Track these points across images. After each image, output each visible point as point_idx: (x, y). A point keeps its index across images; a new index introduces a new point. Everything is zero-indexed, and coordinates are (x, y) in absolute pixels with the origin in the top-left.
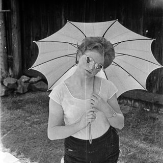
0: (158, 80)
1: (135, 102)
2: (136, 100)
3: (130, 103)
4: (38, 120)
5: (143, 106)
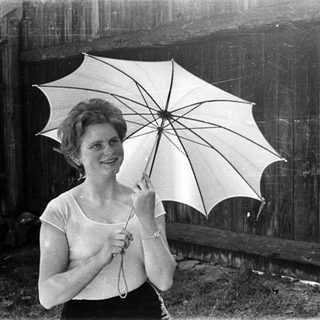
0: (276, 208)
1: (234, 257)
2: (236, 254)
3: (225, 260)
4: (29, 297)
5: (251, 264)
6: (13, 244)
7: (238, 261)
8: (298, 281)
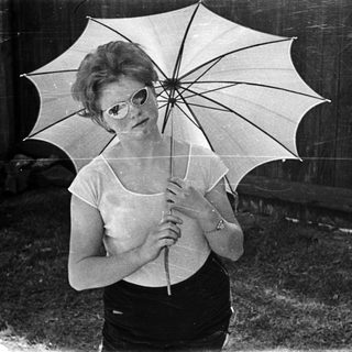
1: (265, 204)
2: (267, 201)
3: (256, 207)
4: (49, 249)
5: (285, 212)
6: (14, 191)
7: (270, 209)
8: (337, 229)
